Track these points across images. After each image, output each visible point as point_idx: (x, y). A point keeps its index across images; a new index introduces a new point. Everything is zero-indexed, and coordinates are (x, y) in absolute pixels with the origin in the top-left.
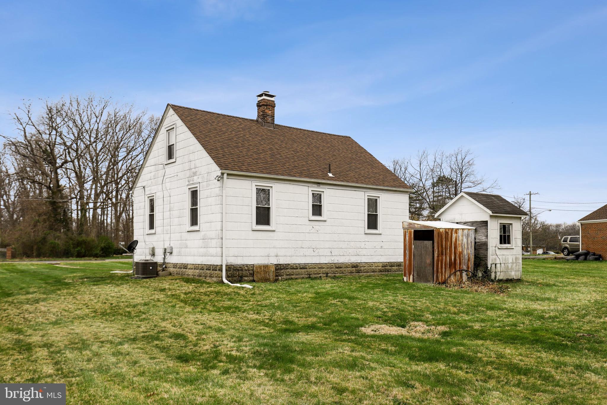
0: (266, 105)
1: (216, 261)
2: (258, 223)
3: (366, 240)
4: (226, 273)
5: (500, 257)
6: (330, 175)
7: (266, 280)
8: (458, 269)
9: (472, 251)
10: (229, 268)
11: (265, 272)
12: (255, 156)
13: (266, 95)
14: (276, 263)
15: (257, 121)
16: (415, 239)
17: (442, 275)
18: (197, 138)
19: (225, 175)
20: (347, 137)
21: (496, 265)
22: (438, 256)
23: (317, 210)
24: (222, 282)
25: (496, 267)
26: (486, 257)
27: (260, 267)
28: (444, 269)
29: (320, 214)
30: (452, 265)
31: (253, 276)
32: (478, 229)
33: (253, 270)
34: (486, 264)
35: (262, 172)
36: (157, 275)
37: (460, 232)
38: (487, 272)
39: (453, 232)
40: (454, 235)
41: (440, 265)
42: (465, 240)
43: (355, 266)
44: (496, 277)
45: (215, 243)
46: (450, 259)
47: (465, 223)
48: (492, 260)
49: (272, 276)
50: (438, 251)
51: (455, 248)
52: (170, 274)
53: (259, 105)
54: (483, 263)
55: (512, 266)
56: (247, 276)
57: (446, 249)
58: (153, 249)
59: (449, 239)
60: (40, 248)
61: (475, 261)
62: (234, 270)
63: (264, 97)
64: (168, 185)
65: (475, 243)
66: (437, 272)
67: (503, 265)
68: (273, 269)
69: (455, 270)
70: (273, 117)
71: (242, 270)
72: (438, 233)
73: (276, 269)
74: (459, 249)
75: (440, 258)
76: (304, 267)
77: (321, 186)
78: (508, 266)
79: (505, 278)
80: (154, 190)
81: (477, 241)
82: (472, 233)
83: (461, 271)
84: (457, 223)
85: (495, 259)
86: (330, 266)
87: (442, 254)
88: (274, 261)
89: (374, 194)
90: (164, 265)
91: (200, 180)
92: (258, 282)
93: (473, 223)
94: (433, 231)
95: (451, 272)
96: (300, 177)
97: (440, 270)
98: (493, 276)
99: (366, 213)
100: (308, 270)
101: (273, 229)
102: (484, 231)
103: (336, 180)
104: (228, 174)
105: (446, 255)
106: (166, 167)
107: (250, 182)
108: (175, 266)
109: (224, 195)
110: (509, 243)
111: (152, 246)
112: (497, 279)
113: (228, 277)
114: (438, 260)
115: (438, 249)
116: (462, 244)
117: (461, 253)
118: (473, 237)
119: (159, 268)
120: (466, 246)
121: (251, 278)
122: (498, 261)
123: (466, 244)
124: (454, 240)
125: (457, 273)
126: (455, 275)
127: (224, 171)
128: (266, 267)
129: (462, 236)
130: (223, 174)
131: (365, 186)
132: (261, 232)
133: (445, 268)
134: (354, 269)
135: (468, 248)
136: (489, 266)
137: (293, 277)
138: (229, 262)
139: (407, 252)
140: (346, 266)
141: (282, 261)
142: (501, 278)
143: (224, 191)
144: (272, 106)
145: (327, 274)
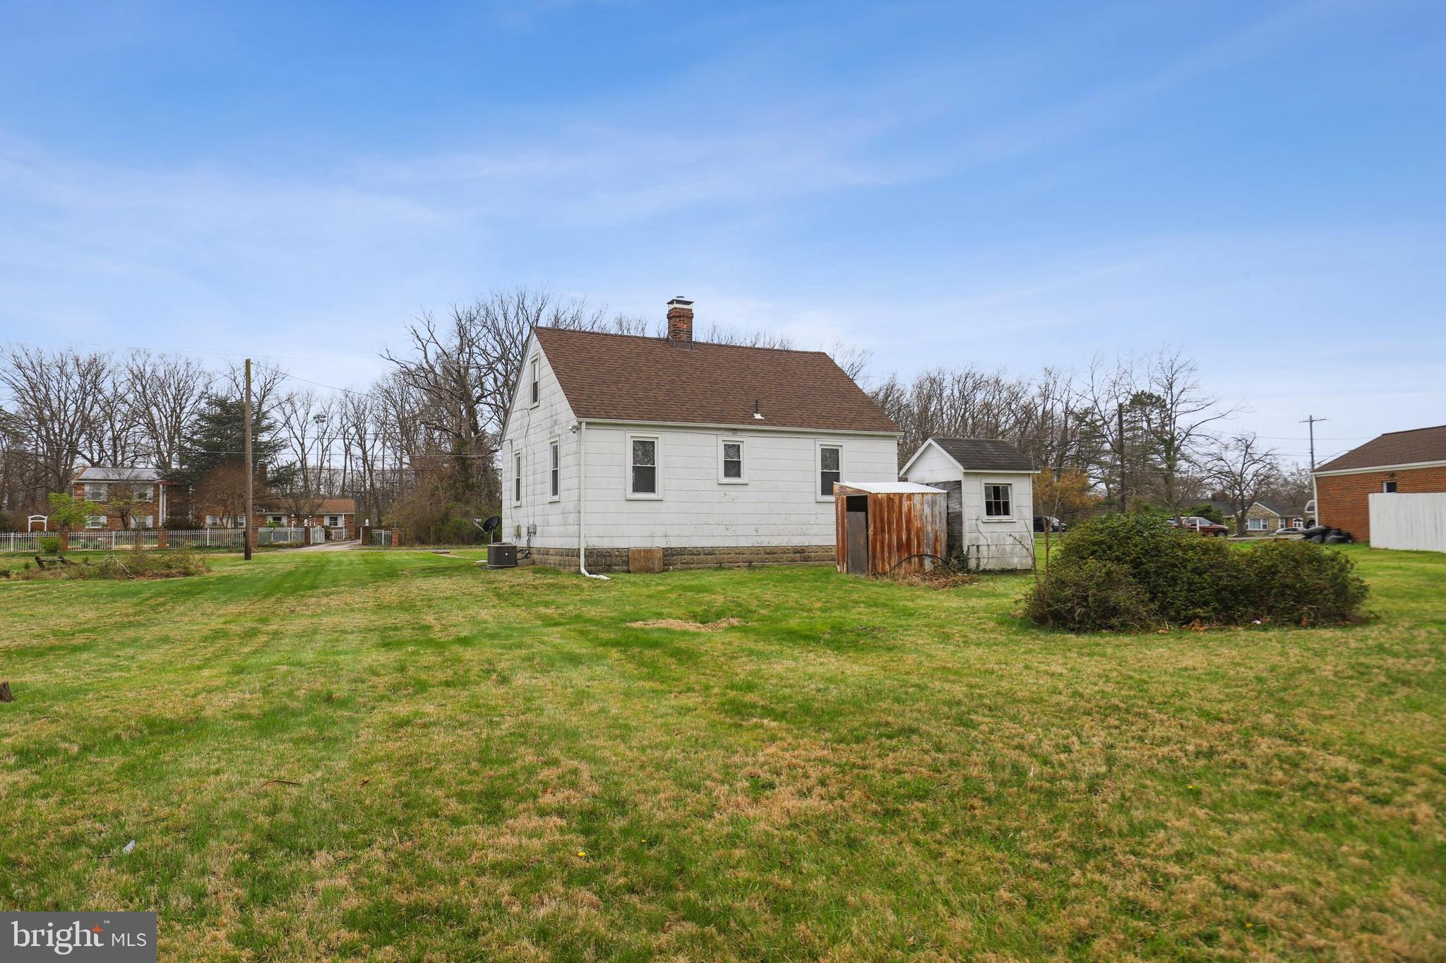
0: (679, 317)
1: (571, 543)
2: (637, 488)
3: (819, 511)
4: (586, 560)
5: (988, 535)
6: (758, 416)
7: (649, 570)
8: (914, 550)
9: (941, 527)
10: (590, 553)
11: (647, 559)
12: (641, 394)
13: (678, 302)
14: (664, 546)
15: (667, 340)
16: (849, 509)
17: (883, 562)
18: (557, 374)
19: (584, 425)
20: (819, 353)
21: (978, 547)
22: (875, 534)
23: (733, 468)
24: (579, 572)
25: (978, 551)
26: (961, 533)
27: (639, 551)
28: (886, 554)
29: (738, 475)
30: (905, 547)
31: (628, 565)
32: (952, 494)
33: (628, 556)
34: (961, 546)
35: (641, 418)
36: (516, 564)
37: (917, 499)
38: (963, 561)
39: (904, 499)
40: (905, 504)
41: (878, 547)
42: (927, 510)
43: (800, 551)
44: (978, 565)
45: (572, 518)
46: (899, 538)
47: (936, 485)
48: (971, 540)
49: (657, 564)
50: (875, 527)
51: (909, 521)
52: (534, 563)
53: (669, 317)
54: (957, 544)
55: (1012, 550)
56: (618, 565)
57: (890, 523)
58: (518, 527)
59: (896, 509)
60: (441, 529)
61: (948, 541)
62: (598, 556)
63: (676, 305)
64: (532, 438)
65: (948, 514)
66: (874, 557)
67: (993, 548)
68: (660, 555)
69: (909, 553)
70: (690, 332)
71: (611, 556)
72: (875, 501)
73: (665, 555)
74: (917, 524)
75: (879, 537)
76: (711, 552)
77: (739, 434)
78: (1004, 549)
79: (997, 568)
80: (519, 444)
81: (950, 511)
82: (942, 499)
83: (921, 557)
84: (927, 485)
85: (977, 539)
86: (755, 551)
87: (883, 531)
88: (661, 543)
89: (831, 442)
90: (528, 552)
91: (559, 432)
92: (635, 572)
93: (945, 485)
94: (866, 497)
95: (900, 557)
96: (703, 421)
97: (879, 555)
98: (972, 564)
99: (819, 470)
100: (718, 556)
101: (660, 497)
102: (957, 495)
103: (767, 424)
104: (587, 424)
105: (889, 532)
106: (530, 412)
107: (623, 432)
108: (539, 550)
109: (582, 452)
110: (1007, 512)
111: (516, 524)
112: (981, 568)
113: (587, 566)
114: (875, 541)
115: (875, 523)
116: (921, 516)
117: (919, 530)
118: (944, 504)
119: (519, 555)
120: (930, 519)
121: (625, 568)
122: (982, 542)
123: (929, 515)
124: (905, 509)
125: (913, 560)
126: (910, 562)
127: (581, 420)
128: (648, 552)
129: (922, 504)
130: (580, 423)
131: (814, 430)
132: (640, 503)
133: (890, 552)
134: (798, 555)
135: (933, 522)
136: (965, 549)
137: (692, 566)
138: (590, 544)
139: (840, 529)
140: (784, 550)
141: (675, 543)
142: (988, 568)
143: (583, 447)
144: (687, 316)
145: (751, 562)
